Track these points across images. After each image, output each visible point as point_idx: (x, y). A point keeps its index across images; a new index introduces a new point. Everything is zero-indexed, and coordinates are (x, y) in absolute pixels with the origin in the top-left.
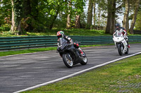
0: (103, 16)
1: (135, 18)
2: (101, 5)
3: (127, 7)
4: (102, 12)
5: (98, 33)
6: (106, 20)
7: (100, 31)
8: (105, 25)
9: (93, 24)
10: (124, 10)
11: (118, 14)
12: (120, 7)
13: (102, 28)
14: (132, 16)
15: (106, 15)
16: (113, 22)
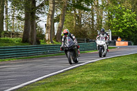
0: (19, 18)
1: (63, 20)
2: (15, 3)
3: (51, 5)
4: (17, 13)
5: (12, 42)
6: (22, 23)
7: (15, 39)
8: (21, 31)
9: (5, 29)
10: (47, 9)
11: (40, 15)
12: (42, 5)
13: (17, 34)
14: (58, 17)
15: (23, 16)
16: (33, 26)
